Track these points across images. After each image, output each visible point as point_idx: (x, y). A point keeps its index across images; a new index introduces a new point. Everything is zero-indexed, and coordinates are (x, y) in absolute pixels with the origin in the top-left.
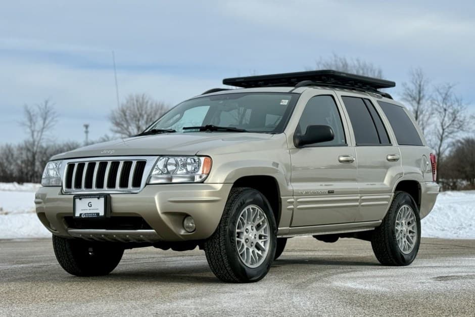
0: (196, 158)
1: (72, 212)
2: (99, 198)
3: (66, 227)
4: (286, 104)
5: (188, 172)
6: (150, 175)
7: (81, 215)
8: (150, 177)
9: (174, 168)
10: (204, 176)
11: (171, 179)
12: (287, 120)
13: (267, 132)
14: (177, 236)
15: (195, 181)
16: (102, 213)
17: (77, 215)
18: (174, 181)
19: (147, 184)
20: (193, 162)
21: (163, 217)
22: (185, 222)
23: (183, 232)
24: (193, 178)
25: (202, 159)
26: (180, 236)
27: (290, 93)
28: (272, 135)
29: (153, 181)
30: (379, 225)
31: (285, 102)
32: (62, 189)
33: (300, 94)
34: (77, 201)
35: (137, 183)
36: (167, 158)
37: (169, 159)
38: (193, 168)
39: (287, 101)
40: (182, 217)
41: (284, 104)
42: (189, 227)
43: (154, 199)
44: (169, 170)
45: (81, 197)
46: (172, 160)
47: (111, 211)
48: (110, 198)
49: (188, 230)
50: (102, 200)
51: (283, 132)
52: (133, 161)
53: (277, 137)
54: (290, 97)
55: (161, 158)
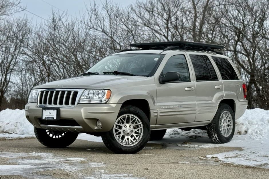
0: (103, 90)
1: (41, 116)
2: (54, 110)
3: (40, 124)
4: (157, 60)
5: (99, 98)
6: (79, 99)
7: (45, 118)
8: (79, 100)
9: (92, 95)
10: (107, 100)
11: (90, 101)
12: (156, 69)
13: (144, 76)
14: (93, 130)
15: (102, 102)
16: (55, 118)
17: (44, 118)
18: (92, 102)
19: (78, 103)
20: (102, 92)
21: (86, 120)
22: (97, 123)
23: (96, 128)
24: (101, 101)
25: (106, 91)
26: (95, 130)
27: (160, 54)
28: (147, 77)
29: (81, 102)
30: (210, 123)
31: (156, 59)
32: (37, 104)
33: (165, 55)
34: (44, 111)
35: (73, 103)
36: (89, 90)
37: (90, 90)
38: (102, 96)
39: (158, 59)
40: (95, 121)
41: (156, 60)
42: (99, 126)
43: (81, 111)
44: (90, 96)
45: (46, 109)
46: (91, 91)
47: (60, 117)
48: (60, 110)
49: (99, 127)
50: (56, 111)
51: (153, 76)
52: (72, 91)
53: (149, 78)
54: (160, 56)
55: (86, 90)
